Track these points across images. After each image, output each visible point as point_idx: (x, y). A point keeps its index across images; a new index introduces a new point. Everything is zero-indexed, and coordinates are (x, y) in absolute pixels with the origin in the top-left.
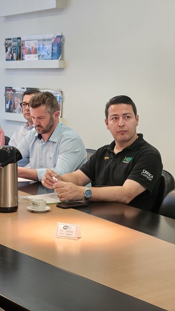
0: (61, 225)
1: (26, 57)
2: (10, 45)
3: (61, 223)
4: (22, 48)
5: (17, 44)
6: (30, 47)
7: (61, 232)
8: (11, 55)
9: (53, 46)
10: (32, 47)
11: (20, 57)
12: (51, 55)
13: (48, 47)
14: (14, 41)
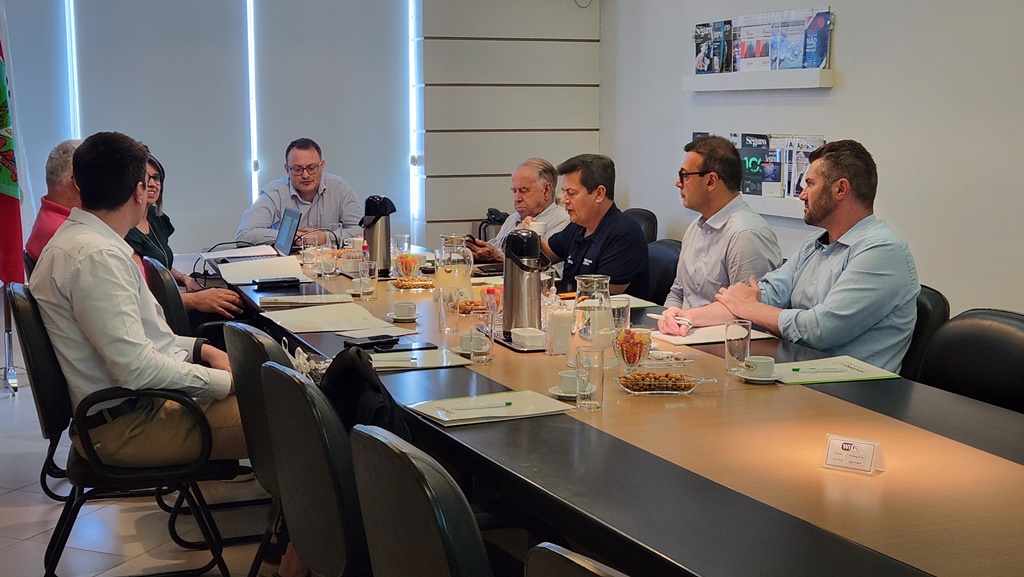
0: (836, 441)
1: (742, 64)
2: (706, 38)
3: (835, 437)
4: (734, 43)
5: (722, 35)
6: (754, 43)
7: (836, 456)
8: (708, 62)
9: (806, 37)
10: (758, 42)
11: (728, 65)
12: (801, 57)
13: (796, 39)
14: (715, 30)
